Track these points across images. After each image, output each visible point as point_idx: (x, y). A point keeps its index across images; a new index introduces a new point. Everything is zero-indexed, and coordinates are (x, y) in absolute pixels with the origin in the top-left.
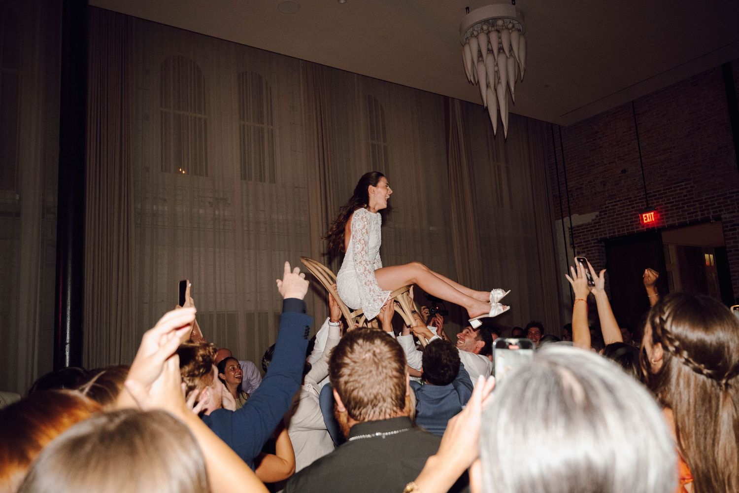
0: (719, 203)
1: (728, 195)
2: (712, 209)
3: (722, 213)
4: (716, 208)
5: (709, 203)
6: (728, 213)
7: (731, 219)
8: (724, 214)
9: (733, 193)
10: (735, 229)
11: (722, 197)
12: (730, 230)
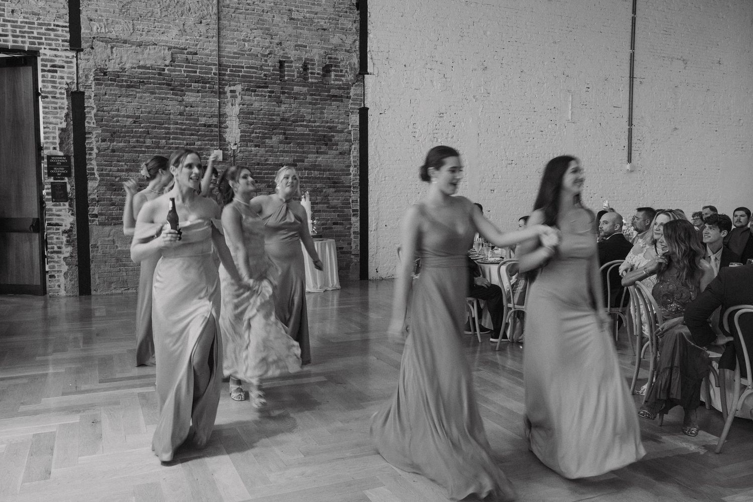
0: (38, 33)
1: (52, 27)
2: (29, 38)
3: (42, 47)
4: (35, 38)
5: (26, 29)
6: (50, 49)
7: (53, 58)
8: (45, 49)
9: (58, 26)
10: (56, 72)
11: (44, 27)
12: (49, 71)
